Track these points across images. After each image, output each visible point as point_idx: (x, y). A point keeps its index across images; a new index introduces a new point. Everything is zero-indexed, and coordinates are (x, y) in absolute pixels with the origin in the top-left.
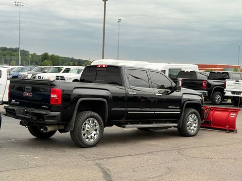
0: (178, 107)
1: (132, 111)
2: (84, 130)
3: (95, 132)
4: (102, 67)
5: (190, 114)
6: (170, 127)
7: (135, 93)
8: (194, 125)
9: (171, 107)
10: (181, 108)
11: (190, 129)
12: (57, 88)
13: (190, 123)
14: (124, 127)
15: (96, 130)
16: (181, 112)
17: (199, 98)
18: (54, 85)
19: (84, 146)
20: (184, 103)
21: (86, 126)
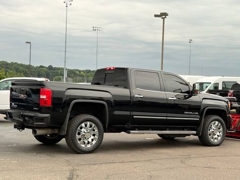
0: (197, 113)
1: (138, 116)
2: (79, 134)
3: (92, 137)
4: (110, 69)
5: (212, 121)
6: (189, 135)
7: (142, 96)
8: (218, 134)
9: (187, 113)
10: (201, 115)
11: (213, 138)
12: (46, 89)
13: (213, 132)
14: (129, 133)
15: (94, 135)
16: (201, 119)
17: (224, 104)
18: (44, 85)
19: (79, 151)
20: (204, 109)
21: (83, 130)
